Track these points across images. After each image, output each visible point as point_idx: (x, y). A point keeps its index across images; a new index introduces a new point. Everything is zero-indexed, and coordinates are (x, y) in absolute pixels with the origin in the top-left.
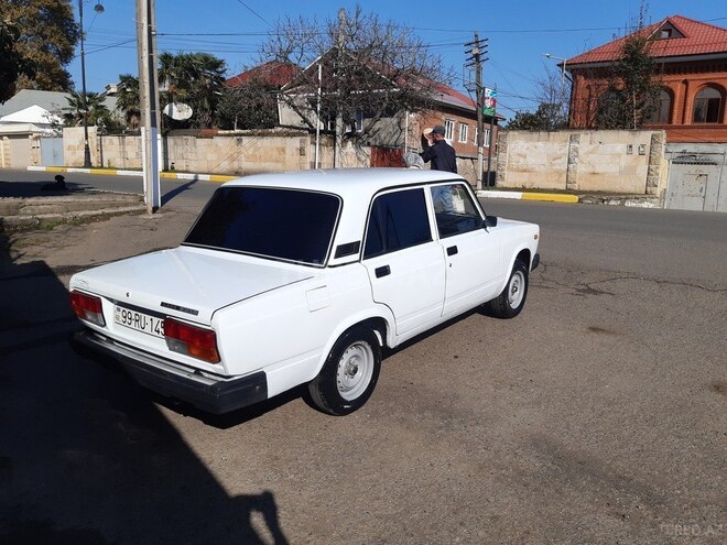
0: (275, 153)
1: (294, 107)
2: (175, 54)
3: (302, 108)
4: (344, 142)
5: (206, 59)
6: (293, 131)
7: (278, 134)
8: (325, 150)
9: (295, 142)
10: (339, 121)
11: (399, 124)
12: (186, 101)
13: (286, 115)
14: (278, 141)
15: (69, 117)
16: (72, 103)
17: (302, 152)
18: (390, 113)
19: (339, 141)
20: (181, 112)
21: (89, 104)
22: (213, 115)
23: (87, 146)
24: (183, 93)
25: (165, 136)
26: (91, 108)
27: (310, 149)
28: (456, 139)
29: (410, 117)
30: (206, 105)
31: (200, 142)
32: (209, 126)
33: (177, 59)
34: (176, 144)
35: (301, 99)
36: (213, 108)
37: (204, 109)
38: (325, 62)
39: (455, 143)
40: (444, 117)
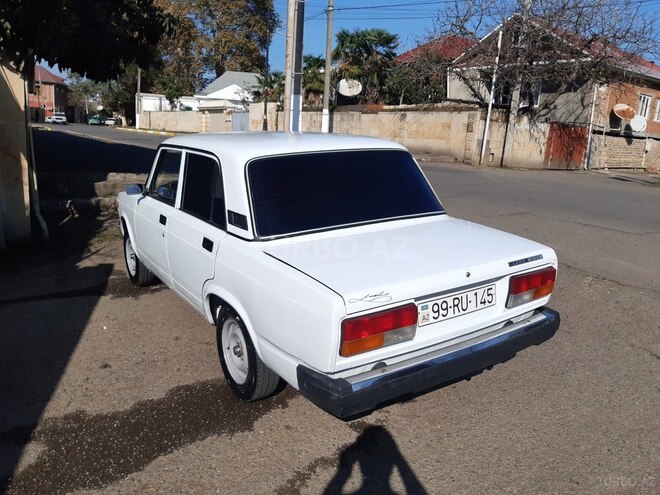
0: (439, 129)
1: (464, 79)
2: (351, 32)
3: (474, 79)
4: (519, 117)
5: (380, 34)
6: (459, 106)
7: (444, 109)
8: (495, 126)
9: (463, 117)
10: (516, 95)
11: (582, 100)
12: (357, 77)
13: (455, 89)
14: (444, 116)
15: (257, 94)
16: (260, 82)
17: (469, 128)
18: (571, 88)
19: (512, 117)
20: (349, 88)
21: (274, 82)
22: (381, 92)
23: (265, 121)
24: (355, 70)
25: (331, 112)
26: (275, 86)
27: (478, 125)
28: (652, 117)
29: (600, 91)
30: (376, 81)
31: (365, 117)
32: (376, 102)
33: (352, 37)
34: (342, 119)
35: (473, 71)
36: (382, 84)
37: (373, 85)
38: (507, 30)
39: (650, 122)
40: (639, 90)
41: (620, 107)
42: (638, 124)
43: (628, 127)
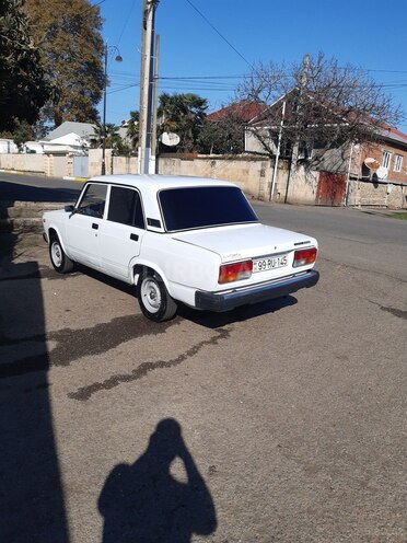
0: (240, 173)
1: (258, 136)
2: (171, 95)
3: (265, 137)
4: (298, 166)
5: (193, 98)
6: (255, 156)
7: (244, 159)
8: (281, 172)
9: (258, 165)
10: (295, 150)
11: (343, 154)
12: (176, 131)
13: (251, 143)
14: (244, 164)
15: (94, 142)
16: (96, 131)
17: (262, 173)
19: (293, 166)
20: (170, 139)
21: (107, 132)
22: (195, 143)
23: (103, 164)
24: (174, 125)
25: (157, 157)
26: (109, 135)
27: (269, 171)
28: (392, 168)
29: (355, 148)
30: (191, 134)
31: (184, 163)
32: (191, 151)
33: (172, 99)
34: (165, 164)
35: (265, 130)
36: (195, 137)
37: (188, 137)
38: (289, 100)
39: (390, 172)
40: (383, 148)
41: (369, 160)
42: (382, 173)
43: (375, 175)
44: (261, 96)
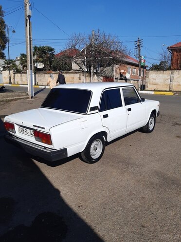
0: (71, 79)
1: (77, 63)
2: (38, 46)
3: (80, 64)
4: (94, 75)
5: (48, 48)
6: (76, 72)
7: (72, 73)
8: (87, 78)
9: (77, 75)
10: (92, 68)
11: (112, 69)
12: (42, 62)
13: (75, 66)
14: (72, 75)
15: (4, 68)
16: (5, 63)
17: (80, 78)
18: (109, 65)
19: (92, 75)
20: (40, 66)
21: (10, 63)
22: (50, 67)
23: (10, 78)
24: (41, 59)
25: (35, 73)
26: (11, 64)
27: (82, 78)
28: (132, 74)
29: (116, 66)
30: (48, 63)
31: (46, 75)
32: (49, 70)
33: (39, 48)
34: (38, 76)
35: (79, 61)
36: (51, 64)
37: (48, 65)
38: (87, 48)
40: (128, 66)
41: (122, 71)
42: (128, 76)
43: (125, 77)
44: (76, 47)
